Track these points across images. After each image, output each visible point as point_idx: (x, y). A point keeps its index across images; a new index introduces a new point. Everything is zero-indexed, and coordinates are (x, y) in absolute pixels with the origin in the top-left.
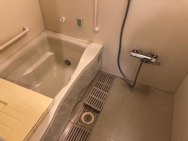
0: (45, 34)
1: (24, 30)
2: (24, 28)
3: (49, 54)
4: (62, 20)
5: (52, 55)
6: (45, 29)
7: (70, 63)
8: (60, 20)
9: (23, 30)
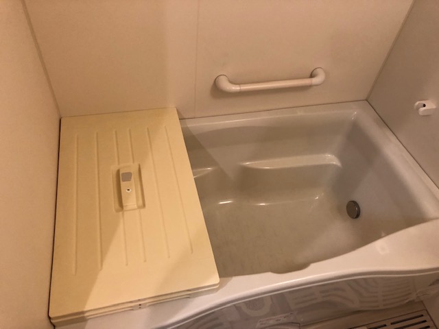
0: (354, 113)
1: (312, 76)
2: (314, 73)
3: (330, 159)
4: (424, 106)
5: (335, 165)
6: (367, 100)
7: (358, 216)
8: (417, 103)
9: (309, 74)
